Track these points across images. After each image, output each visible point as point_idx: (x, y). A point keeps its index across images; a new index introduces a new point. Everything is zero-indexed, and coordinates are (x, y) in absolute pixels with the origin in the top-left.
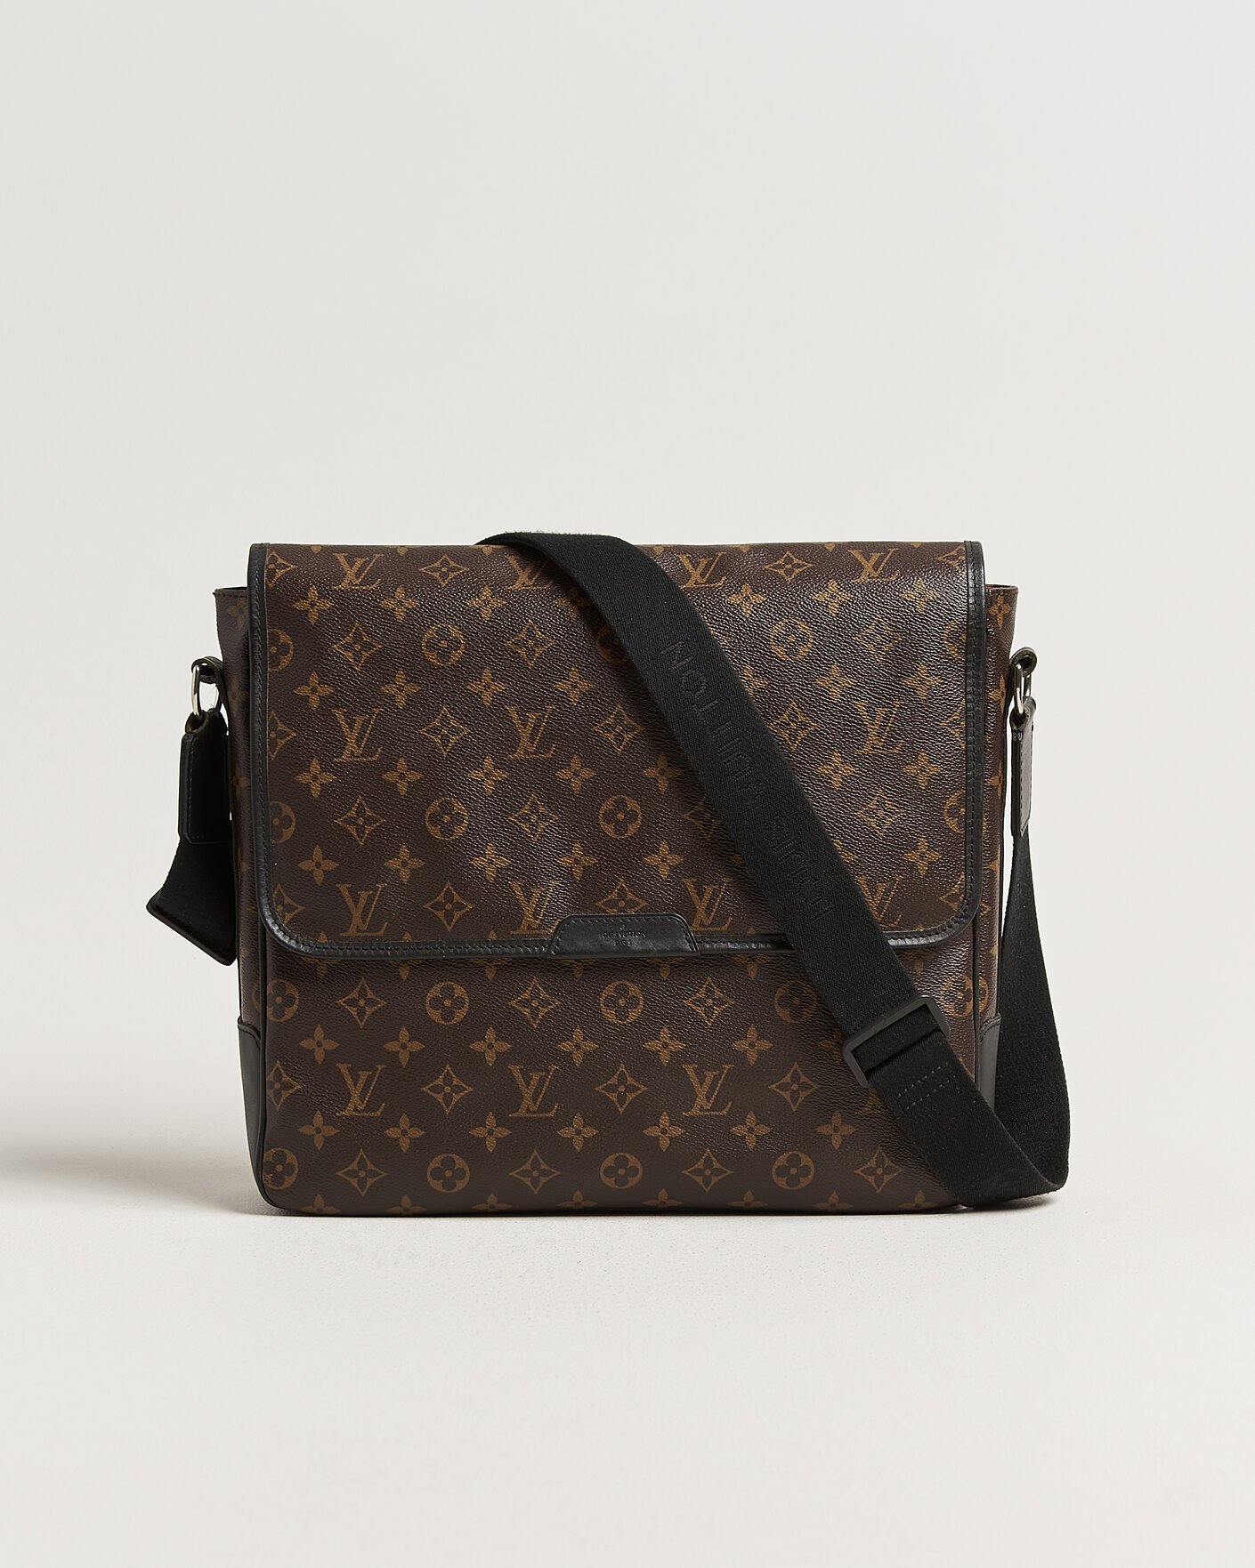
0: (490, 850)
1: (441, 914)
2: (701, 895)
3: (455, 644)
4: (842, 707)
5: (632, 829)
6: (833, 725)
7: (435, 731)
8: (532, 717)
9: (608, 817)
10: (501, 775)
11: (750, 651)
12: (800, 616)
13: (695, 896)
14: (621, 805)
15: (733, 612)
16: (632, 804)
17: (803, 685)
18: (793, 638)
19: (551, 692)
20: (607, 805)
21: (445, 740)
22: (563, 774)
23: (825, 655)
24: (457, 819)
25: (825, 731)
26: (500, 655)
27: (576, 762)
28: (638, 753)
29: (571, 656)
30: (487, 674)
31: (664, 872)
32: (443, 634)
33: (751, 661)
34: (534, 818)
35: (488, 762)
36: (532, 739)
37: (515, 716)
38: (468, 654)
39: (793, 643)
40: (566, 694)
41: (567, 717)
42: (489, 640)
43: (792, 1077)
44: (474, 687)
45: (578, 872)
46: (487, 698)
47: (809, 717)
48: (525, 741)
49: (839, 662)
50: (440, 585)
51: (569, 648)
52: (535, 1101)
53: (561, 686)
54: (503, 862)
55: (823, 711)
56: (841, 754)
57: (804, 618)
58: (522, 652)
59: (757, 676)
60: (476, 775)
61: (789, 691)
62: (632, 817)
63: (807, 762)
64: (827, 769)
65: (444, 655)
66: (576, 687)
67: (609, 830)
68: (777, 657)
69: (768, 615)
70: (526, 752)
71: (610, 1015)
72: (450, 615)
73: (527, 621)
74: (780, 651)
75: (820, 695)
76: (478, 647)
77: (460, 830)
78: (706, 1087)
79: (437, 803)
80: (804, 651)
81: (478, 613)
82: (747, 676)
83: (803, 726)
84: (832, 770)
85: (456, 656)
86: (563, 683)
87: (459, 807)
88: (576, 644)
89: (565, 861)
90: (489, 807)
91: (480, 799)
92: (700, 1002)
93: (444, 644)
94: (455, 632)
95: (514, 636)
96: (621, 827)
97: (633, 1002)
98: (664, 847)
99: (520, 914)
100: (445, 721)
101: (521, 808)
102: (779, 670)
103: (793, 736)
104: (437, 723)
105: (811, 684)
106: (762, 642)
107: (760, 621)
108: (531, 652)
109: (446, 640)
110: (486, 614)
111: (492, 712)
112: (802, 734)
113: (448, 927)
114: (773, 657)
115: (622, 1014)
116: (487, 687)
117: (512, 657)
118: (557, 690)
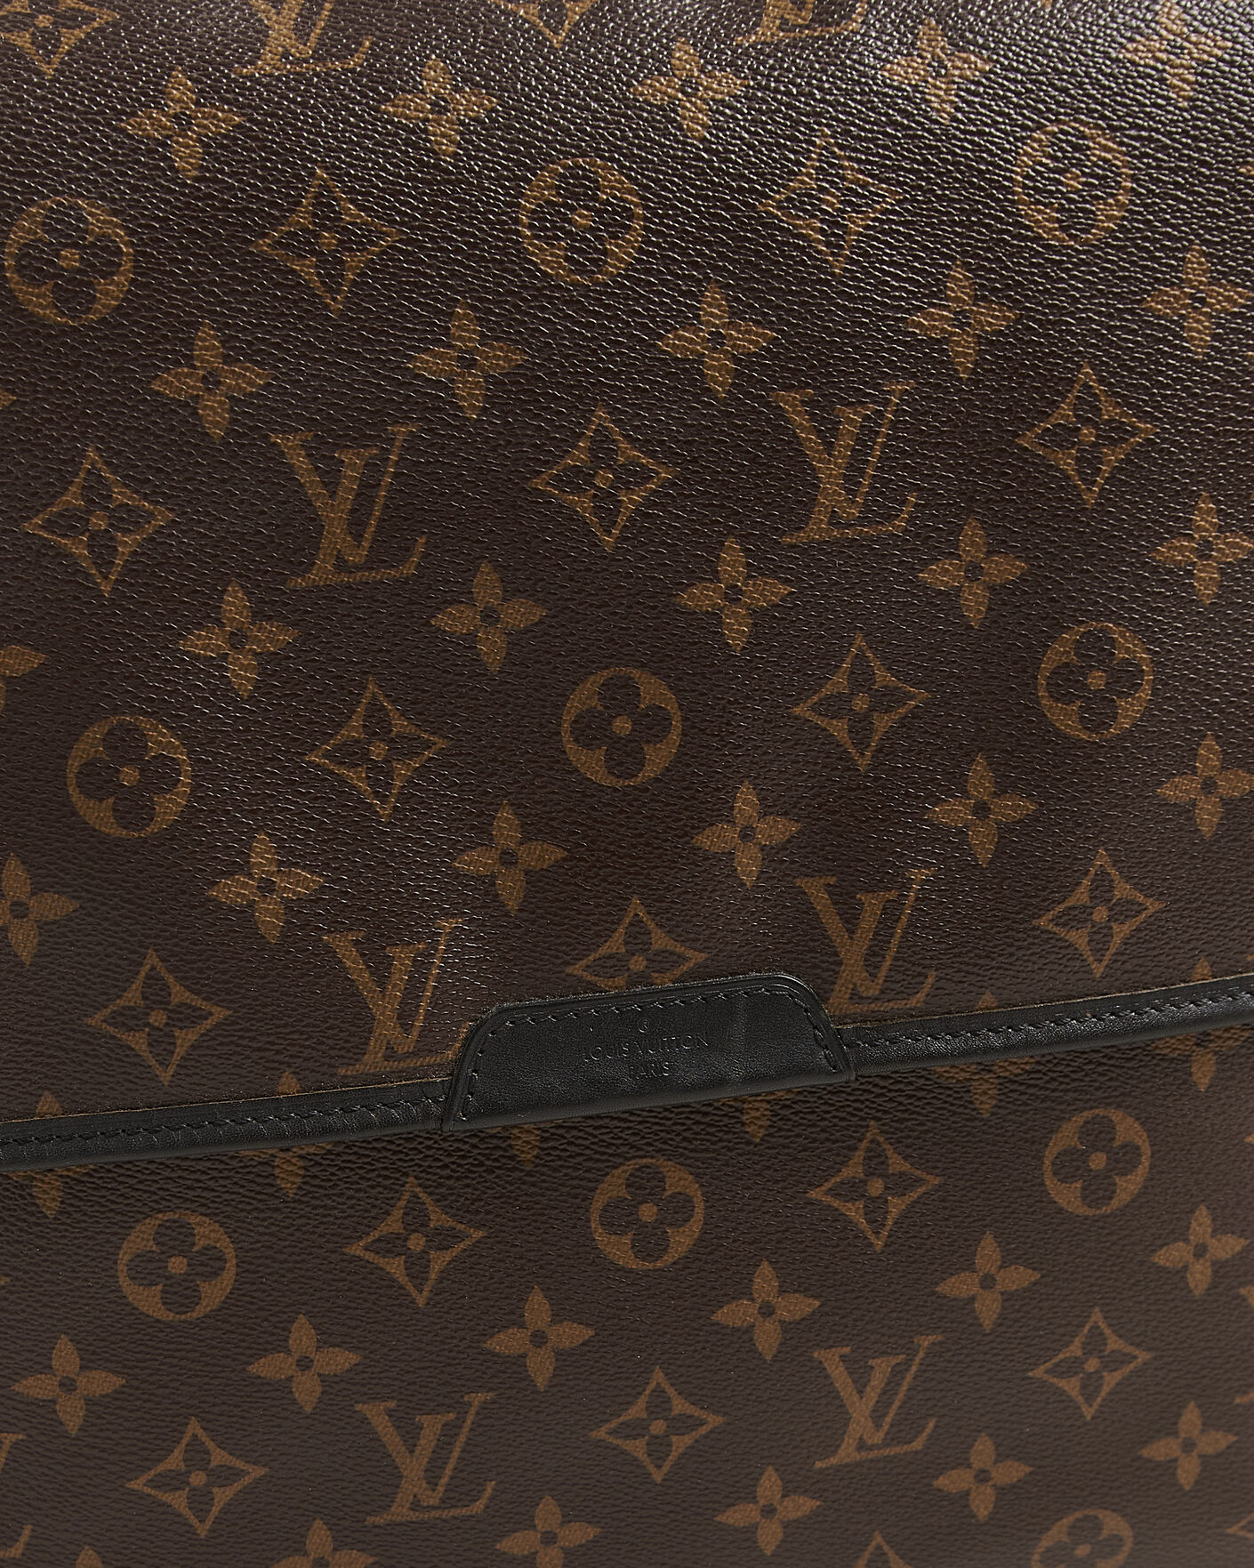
0: (263, 855)
1: (138, 1042)
2: (850, 920)
3: (102, 257)
4: (1217, 369)
5: (658, 758)
6: (1197, 423)
7: (70, 523)
8: (352, 463)
9: (590, 730)
10: (275, 636)
11: (961, 223)
12: (1090, 111)
13: (832, 923)
14: (620, 695)
15: (902, 112)
16: (653, 691)
17: (1110, 316)
18: (1076, 178)
19: (401, 384)
20: (584, 697)
21: (103, 548)
22: (454, 621)
23: (1165, 223)
24: (160, 775)
25: (1174, 443)
26: (242, 282)
27: (487, 586)
28: (663, 543)
29: (453, 274)
30: (208, 343)
31: (748, 866)
32: (65, 228)
33: (964, 253)
34: (378, 751)
35: (235, 604)
36: (356, 525)
37: (300, 461)
38: (146, 285)
39: (1077, 192)
40: (445, 388)
41: (453, 455)
42: (202, 236)
43: (1084, 1345)
44: (174, 384)
45: (511, 890)
46: (215, 415)
47: (1130, 405)
48: (336, 533)
49: (1205, 242)
50: (39, 73)
51: (442, 249)
52: (432, 1483)
53: (428, 364)
54: (302, 883)
55: (1167, 386)
56: (1217, 502)
57: (1103, 117)
58: (306, 269)
59: (984, 298)
60: (203, 643)
61: (1074, 334)
62: (653, 725)
63: (1130, 534)
64: (1181, 549)
65: (73, 292)
66: (473, 364)
67: (591, 764)
68: (1038, 239)
69: (1001, 114)
70: (341, 565)
71: (619, 1250)
72: (79, 169)
73: (312, 174)
74: (1042, 219)
75: (1159, 341)
76: (174, 261)
77: (170, 807)
78: (872, 1395)
79: (96, 732)
80: (1108, 215)
81: (165, 158)
82: (957, 300)
83: (1115, 433)
84: (1192, 550)
85: (111, 292)
86: (436, 355)
87: (161, 739)
88: (462, 233)
89: (475, 862)
90: (248, 730)
91: (222, 710)
92: (853, 1190)
93: (70, 258)
94: (97, 218)
95: (278, 221)
96: (625, 756)
97: (679, 1210)
98: (746, 801)
99: (363, 1022)
100: (96, 492)
101: (340, 725)
102: (1045, 275)
103: (1089, 462)
104: (72, 498)
105: (1132, 312)
106: (991, 197)
107: (980, 133)
108: (331, 266)
109: (75, 245)
110: (186, 157)
111: (235, 455)
112: (1112, 457)
113: (158, 1070)
114: (1026, 238)
115: (652, 1242)
116: (211, 381)
117: (278, 285)
118: (418, 376)
